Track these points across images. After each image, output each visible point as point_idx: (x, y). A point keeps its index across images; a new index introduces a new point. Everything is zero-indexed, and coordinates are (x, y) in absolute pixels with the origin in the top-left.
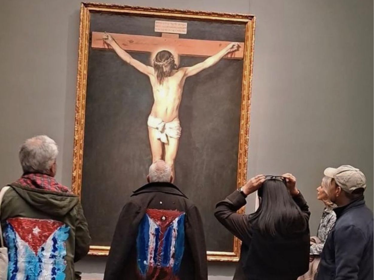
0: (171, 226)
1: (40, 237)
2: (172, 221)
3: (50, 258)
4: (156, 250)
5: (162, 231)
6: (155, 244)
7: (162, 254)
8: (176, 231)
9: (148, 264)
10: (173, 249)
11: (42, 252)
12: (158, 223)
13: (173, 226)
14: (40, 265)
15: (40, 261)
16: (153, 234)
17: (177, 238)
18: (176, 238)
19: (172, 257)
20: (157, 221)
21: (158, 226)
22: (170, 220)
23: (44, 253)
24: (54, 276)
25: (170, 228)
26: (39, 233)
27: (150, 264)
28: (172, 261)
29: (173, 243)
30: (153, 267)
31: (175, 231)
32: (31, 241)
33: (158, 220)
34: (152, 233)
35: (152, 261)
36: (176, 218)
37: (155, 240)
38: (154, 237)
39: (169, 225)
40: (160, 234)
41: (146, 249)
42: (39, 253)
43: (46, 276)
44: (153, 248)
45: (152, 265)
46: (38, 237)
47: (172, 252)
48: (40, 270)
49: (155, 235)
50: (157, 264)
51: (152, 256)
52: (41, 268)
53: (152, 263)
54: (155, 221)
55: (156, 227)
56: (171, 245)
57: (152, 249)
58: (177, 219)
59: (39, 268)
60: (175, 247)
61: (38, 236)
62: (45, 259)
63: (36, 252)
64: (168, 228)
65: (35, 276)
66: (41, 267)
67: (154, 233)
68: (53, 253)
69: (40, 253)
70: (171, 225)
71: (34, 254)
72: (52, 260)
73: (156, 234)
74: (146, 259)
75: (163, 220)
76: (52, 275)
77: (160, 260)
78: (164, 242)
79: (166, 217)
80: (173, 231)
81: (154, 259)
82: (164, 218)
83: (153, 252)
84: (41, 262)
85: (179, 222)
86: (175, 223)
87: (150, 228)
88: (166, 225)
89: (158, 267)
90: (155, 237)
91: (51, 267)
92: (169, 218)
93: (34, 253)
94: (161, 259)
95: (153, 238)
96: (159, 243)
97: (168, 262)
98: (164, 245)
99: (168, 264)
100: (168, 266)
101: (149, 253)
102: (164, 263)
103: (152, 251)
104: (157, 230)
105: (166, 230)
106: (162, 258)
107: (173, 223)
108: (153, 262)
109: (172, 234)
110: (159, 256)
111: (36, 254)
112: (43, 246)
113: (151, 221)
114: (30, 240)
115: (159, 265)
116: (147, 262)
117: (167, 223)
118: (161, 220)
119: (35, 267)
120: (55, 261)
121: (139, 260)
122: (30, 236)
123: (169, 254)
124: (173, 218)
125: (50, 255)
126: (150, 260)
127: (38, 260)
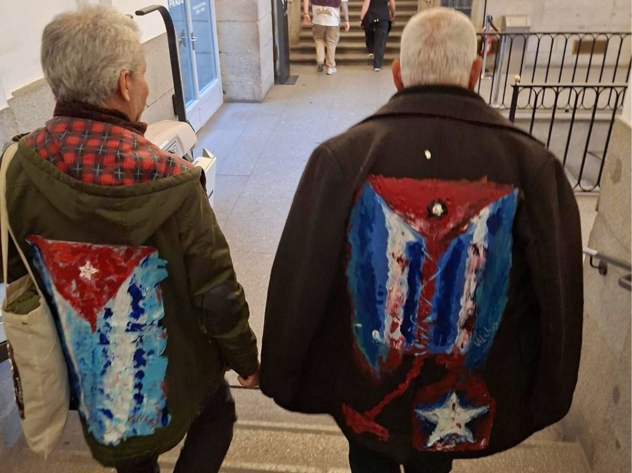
0: (462, 237)
1: (98, 285)
2: (466, 220)
3: (127, 330)
4: (409, 307)
5: (430, 252)
6: (405, 289)
7: (429, 319)
8: (481, 251)
9: (386, 340)
10: (466, 306)
11: (108, 320)
12: (419, 224)
13: (471, 236)
14: (105, 351)
15: (104, 340)
16: (399, 260)
17: (484, 274)
18: (480, 274)
19: (463, 327)
20: (414, 220)
21: (419, 236)
22: (460, 215)
23: (113, 322)
24: (142, 368)
25: (460, 242)
26: (95, 276)
27: (392, 344)
28: (462, 339)
29: (470, 284)
30: (401, 353)
31: (477, 251)
32: (76, 298)
33: (418, 216)
34: (399, 255)
35: (398, 334)
36: (482, 207)
37: (405, 277)
38: (403, 270)
39: (457, 231)
40: (423, 260)
41: (378, 298)
42: (100, 323)
43: (120, 372)
44: (399, 299)
45: (398, 347)
46: (94, 286)
47: (463, 315)
48: (105, 362)
49: (407, 262)
50: (414, 347)
51: (396, 320)
52: (107, 357)
53: (396, 342)
54: (406, 219)
55: (411, 238)
56: (460, 295)
57: (398, 303)
58: (486, 212)
59: (104, 358)
60: (474, 299)
61: (93, 282)
62: (117, 335)
63: (93, 320)
64: (454, 242)
65: (94, 375)
66: (108, 354)
67: (404, 257)
68: (133, 321)
69: (104, 322)
70: (464, 232)
71: (87, 327)
72: (133, 336)
73: (410, 259)
74: (379, 326)
75: (435, 215)
76: (136, 367)
77: (424, 336)
78: (437, 286)
79: (444, 207)
80: (470, 251)
81: (403, 330)
82: (438, 209)
83: (401, 311)
84: (108, 343)
85: (493, 223)
86: (479, 226)
87: (389, 241)
88: (444, 232)
89: (417, 354)
90: (407, 270)
91: (132, 349)
92: (459, 207)
93: (88, 324)
94: (426, 334)
95: (400, 270)
96: (421, 288)
97: (449, 341)
98: (437, 294)
99: (449, 345)
100: (449, 351)
101: (387, 312)
102: (436, 343)
103: (396, 306)
104: (413, 249)
105: (446, 246)
106: (431, 330)
107: (471, 225)
108: (400, 339)
109: (467, 260)
110: (422, 325)
111: (93, 327)
112: (108, 305)
113: (392, 219)
114: (74, 295)
115: (420, 351)
116: (382, 336)
117: (451, 225)
118: (430, 215)
119: (93, 357)
120: (141, 337)
121: (359, 325)
122: (74, 285)
123: (452, 318)
124: (471, 207)
125: (128, 325)
126: (392, 330)
127: (98, 340)
